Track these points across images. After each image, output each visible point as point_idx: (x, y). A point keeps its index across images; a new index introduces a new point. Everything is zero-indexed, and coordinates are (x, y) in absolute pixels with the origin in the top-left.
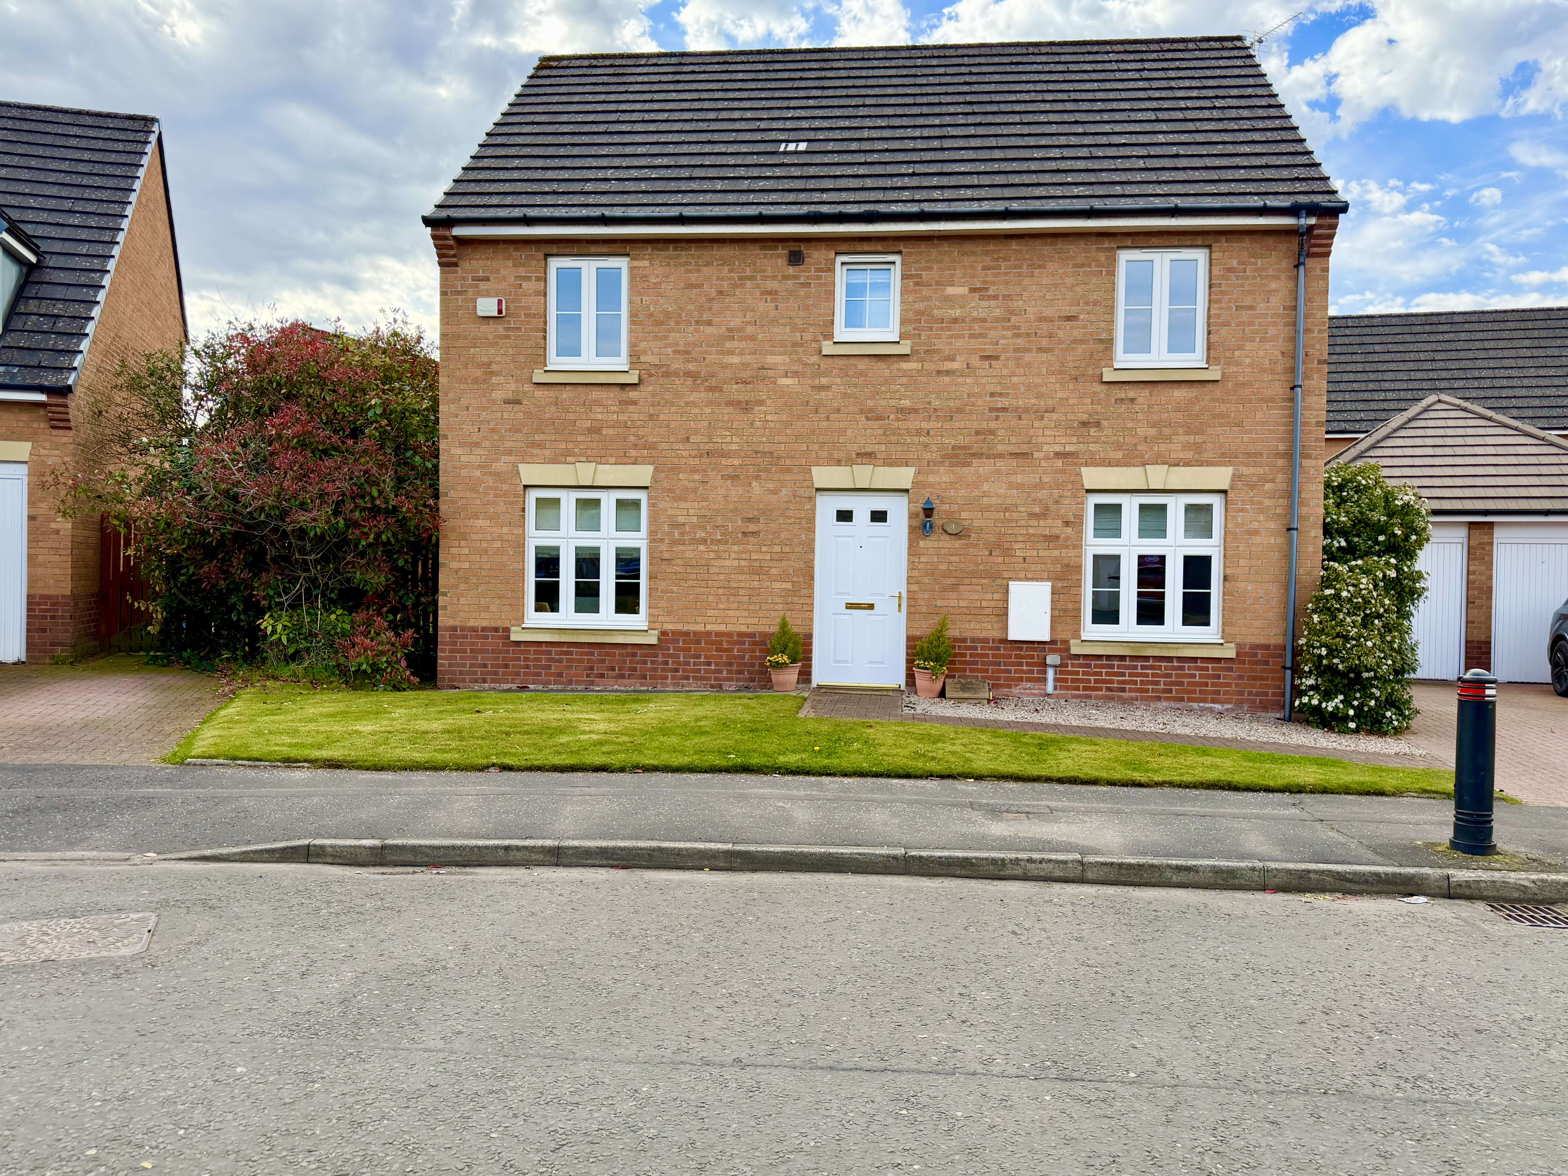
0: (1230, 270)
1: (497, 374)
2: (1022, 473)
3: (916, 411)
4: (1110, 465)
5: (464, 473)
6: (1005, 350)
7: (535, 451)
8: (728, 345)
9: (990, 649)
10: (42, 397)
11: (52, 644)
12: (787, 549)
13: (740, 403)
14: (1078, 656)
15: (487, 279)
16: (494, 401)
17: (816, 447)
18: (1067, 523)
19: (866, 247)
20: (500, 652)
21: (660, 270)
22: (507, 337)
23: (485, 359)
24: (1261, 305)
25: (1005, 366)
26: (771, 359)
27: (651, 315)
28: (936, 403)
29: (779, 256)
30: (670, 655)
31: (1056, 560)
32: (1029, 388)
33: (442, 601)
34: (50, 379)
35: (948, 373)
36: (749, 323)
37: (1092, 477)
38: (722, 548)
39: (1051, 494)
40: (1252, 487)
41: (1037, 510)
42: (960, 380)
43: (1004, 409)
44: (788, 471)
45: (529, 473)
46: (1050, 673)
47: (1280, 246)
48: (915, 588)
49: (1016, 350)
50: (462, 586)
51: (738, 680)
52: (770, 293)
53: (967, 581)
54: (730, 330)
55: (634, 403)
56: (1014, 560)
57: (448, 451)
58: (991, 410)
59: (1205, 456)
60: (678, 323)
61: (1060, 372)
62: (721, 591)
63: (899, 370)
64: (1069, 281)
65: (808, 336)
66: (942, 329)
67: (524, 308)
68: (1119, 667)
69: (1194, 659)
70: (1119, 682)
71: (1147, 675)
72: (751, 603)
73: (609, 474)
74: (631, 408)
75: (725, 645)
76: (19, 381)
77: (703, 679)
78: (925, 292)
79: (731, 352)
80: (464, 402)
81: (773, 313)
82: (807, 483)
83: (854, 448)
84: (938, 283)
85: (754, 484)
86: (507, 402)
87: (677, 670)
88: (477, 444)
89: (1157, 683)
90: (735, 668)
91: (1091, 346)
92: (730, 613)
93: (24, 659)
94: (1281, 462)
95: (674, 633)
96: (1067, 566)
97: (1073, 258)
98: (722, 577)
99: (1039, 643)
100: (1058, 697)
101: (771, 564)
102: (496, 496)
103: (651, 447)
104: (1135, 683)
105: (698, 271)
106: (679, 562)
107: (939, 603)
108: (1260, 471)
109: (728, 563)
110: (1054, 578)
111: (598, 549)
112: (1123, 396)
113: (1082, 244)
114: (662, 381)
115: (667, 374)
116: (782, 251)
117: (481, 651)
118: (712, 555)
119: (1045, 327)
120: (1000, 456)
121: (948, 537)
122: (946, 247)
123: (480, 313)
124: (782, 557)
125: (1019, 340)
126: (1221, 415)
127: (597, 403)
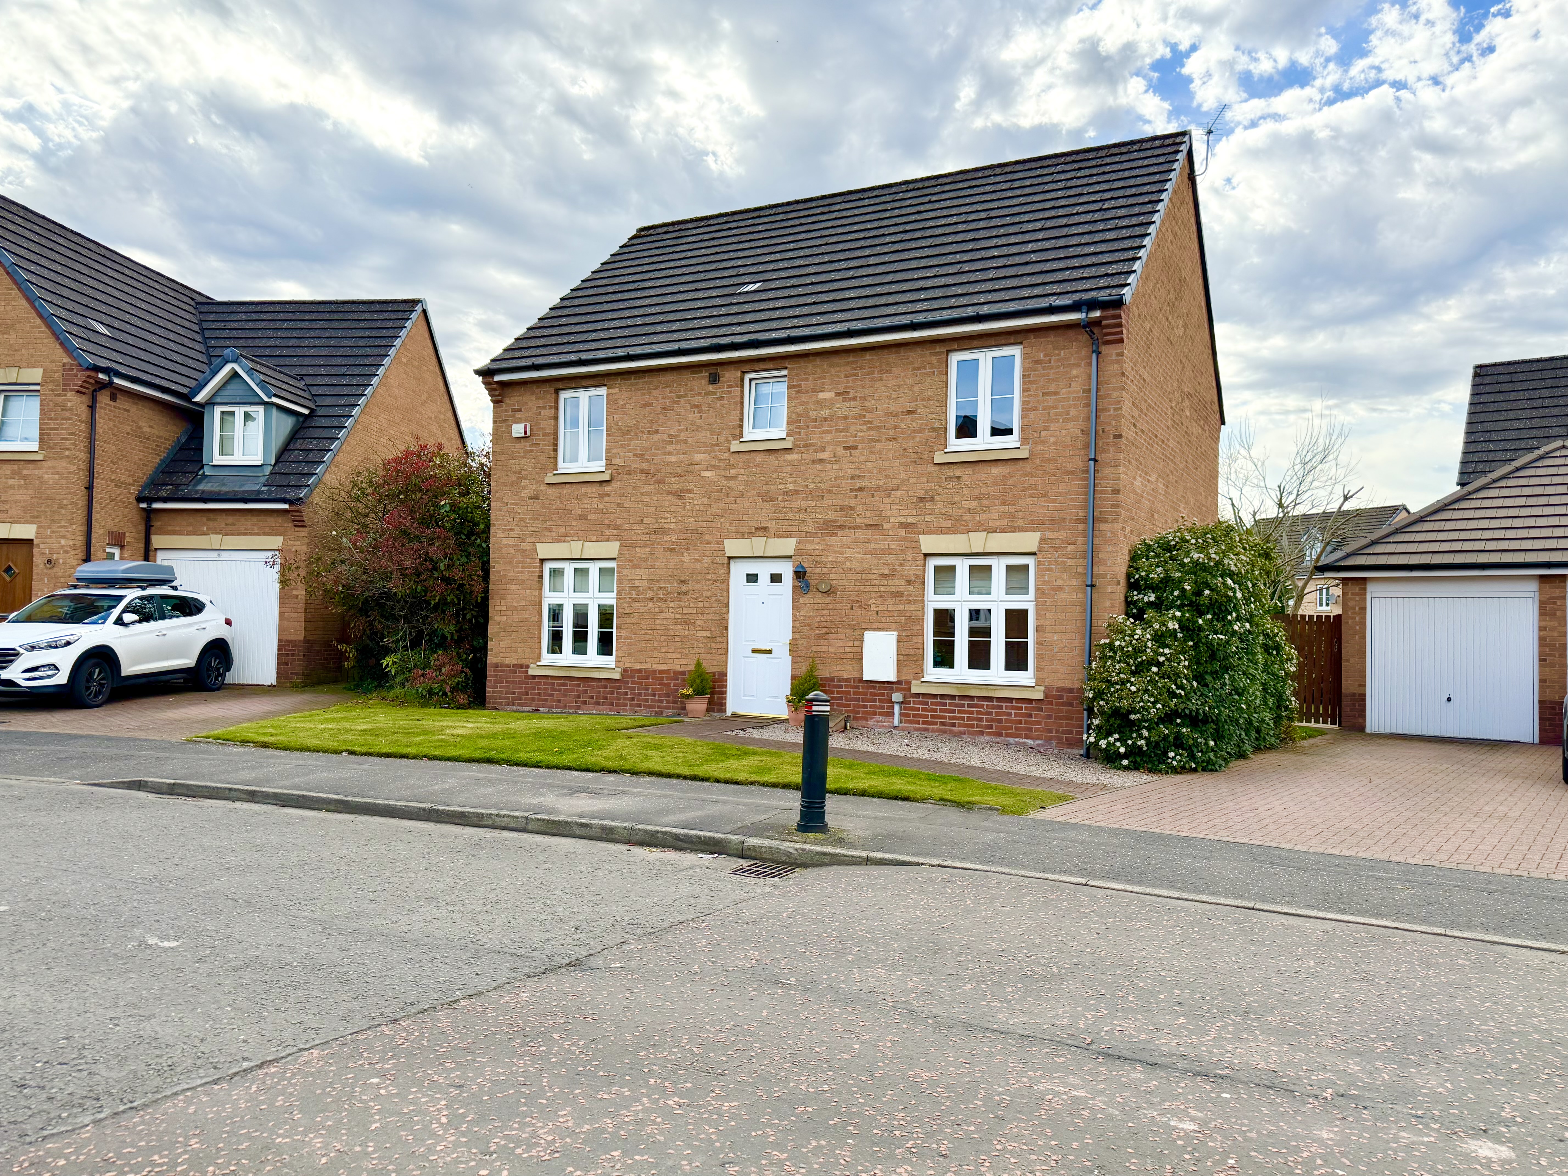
0: (1037, 362)
1: (525, 478)
2: (876, 541)
3: (797, 493)
4: (942, 533)
5: (504, 551)
6: (862, 441)
7: (547, 533)
8: (669, 448)
9: (852, 687)
10: (286, 506)
11: (292, 674)
12: (707, 605)
13: (676, 492)
14: (917, 695)
15: (520, 410)
16: (523, 498)
17: (727, 524)
18: (909, 582)
19: (762, 366)
20: (524, 683)
21: (625, 395)
22: (531, 451)
23: (518, 468)
24: (1064, 391)
25: (862, 454)
26: (698, 457)
27: (619, 429)
28: (812, 486)
29: (702, 378)
30: (629, 688)
31: (902, 613)
32: (880, 470)
33: (490, 645)
34: (291, 494)
35: (820, 461)
36: (682, 431)
37: (928, 543)
38: (664, 604)
39: (897, 559)
40: (1056, 550)
41: (886, 571)
42: (829, 467)
43: (861, 489)
44: (708, 543)
45: (544, 550)
46: (897, 708)
47: (1080, 337)
48: (797, 636)
49: (871, 441)
50: (502, 634)
51: (673, 708)
52: (697, 406)
53: (834, 630)
54: (669, 436)
55: (609, 495)
56: (870, 613)
57: (495, 536)
58: (852, 490)
59: (1017, 523)
60: (636, 434)
61: (903, 457)
62: (663, 638)
63: (785, 461)
64: (909, 381)
65: (722, 438)
66: (816, 427)
67: (543, 429)
68: (950, 705)
69: (1010, 700)
70: (950, 718)
71: (972, 713)
72: (683, 647)
73: (593, 549)
74: (606, 499)
75: (665, 681)
76: (273, 496)
77: (650, 707)
78: (804, 398)
79: (670, 453)
80: (505, 501)
81: (699, 421)
82: (721, 553)
83: (754, 524)
84: (813, 391)
85: (686, 554)
86: (531, 498)
87: (633, 700)
88: (512, 530)
89: (981, 720)
90: (671, 699)
91: (927, 434)
92: (669, 655)
93: (275, 683)
94: (1081, 527)
95: (632, 670)
96: (910, 618)
97: (912, 363)
98: (663, 627)
99: (889, 683)
100: (903, 729)
101: (696, 617)
102: (523, 567)
103: (618, 528)
104: (963, 719)
105: (650, 393)
106: (636, 615)
107: (814, 649)
108: (1063, 535)
109: (668, 616)
110: (899, 628)
111: (587, 606)
112: (951, 474)
113: (918, 351)
114: (626, 477)
115: (629, 473)
116: (705, 374)
117: (514, 682)
118: (657, 610)
119: (891, 420)
120: (858, 527)
121: (820, 595)
122: (818, 361)
123: (514, 435)
124: (703, 612)
125: (872, 433)
126: (1031, 488)
127: (585, 496)
